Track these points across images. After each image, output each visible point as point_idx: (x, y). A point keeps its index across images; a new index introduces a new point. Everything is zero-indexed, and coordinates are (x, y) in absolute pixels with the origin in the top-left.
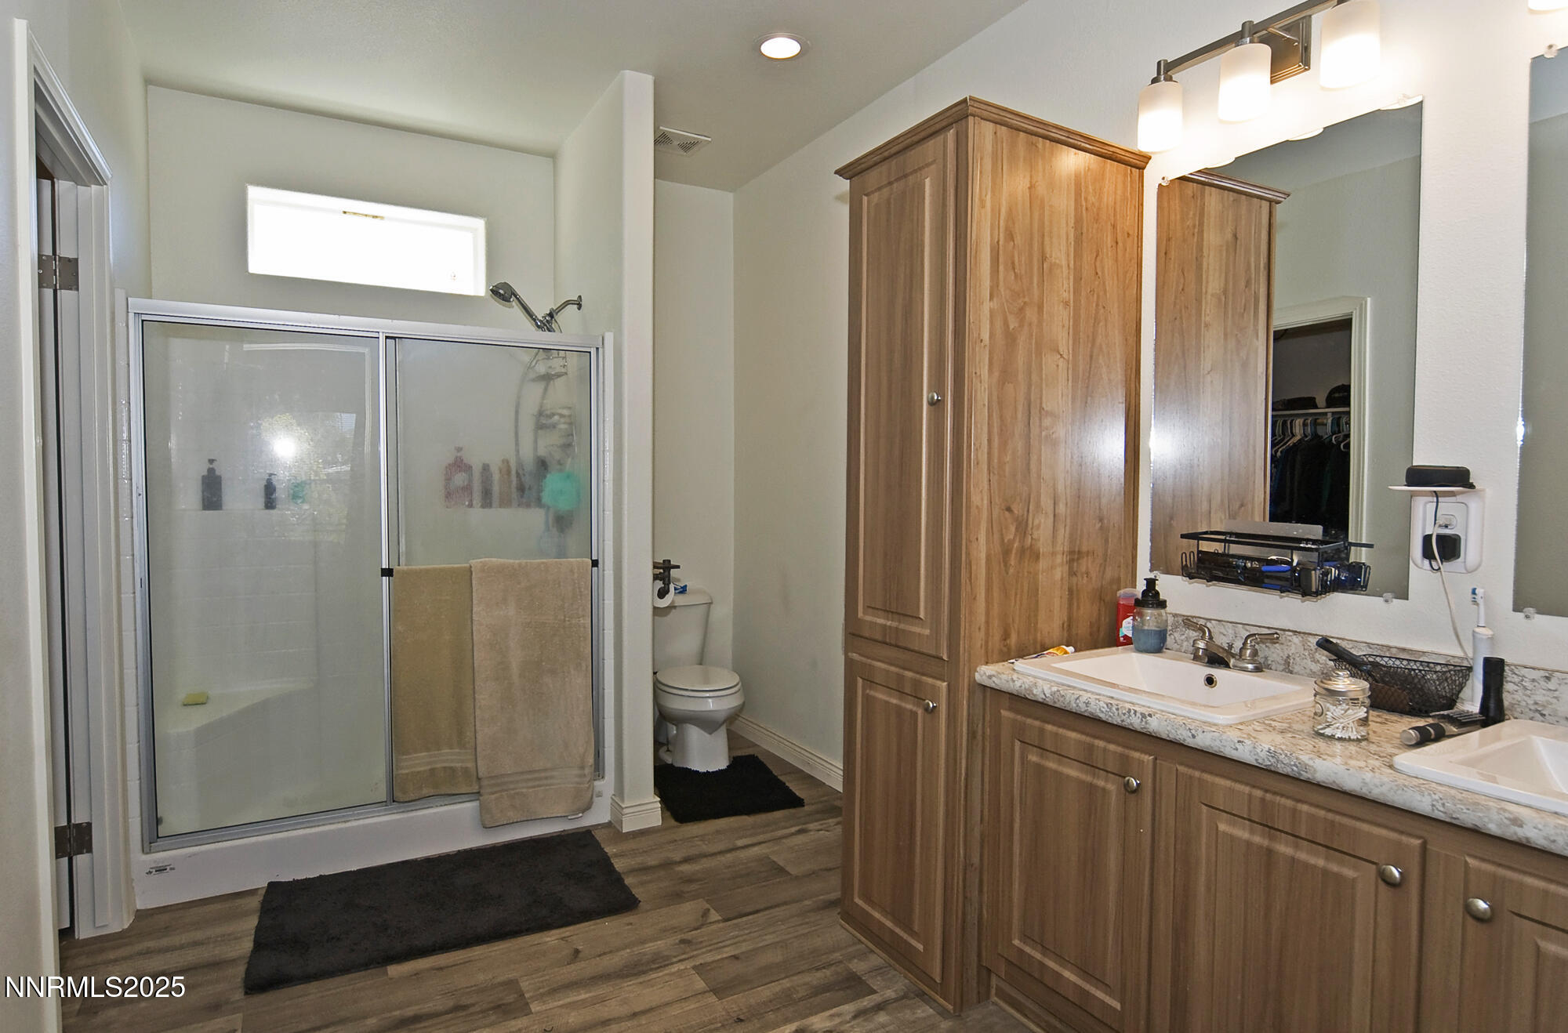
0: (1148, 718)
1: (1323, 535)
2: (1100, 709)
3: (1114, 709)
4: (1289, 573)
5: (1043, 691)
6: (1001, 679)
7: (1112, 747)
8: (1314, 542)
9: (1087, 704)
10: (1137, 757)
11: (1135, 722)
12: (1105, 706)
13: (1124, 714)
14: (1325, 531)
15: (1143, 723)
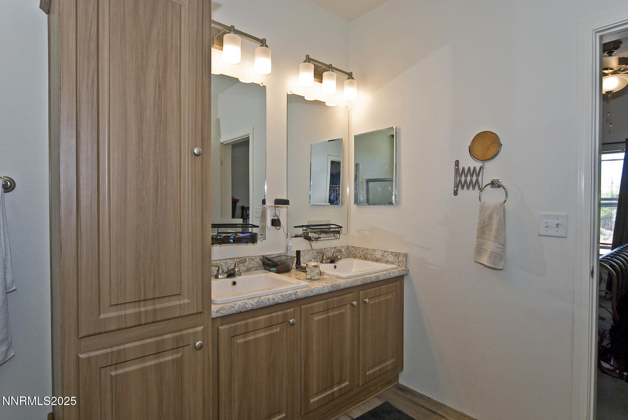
0: (297, 293)
1: (243, 222)
2: (279, 299)
3: (285, 296)
4: (250, 236)
5: (252, 304)
6: (225, 309)
7: (279, 313)
8: (241, 224)
9: (274, 299)
10: (290, 311)
11: (293, 297)
12: (281, 297)
13: (289, 296)
14: (243, 221)
15: (296, 296)
